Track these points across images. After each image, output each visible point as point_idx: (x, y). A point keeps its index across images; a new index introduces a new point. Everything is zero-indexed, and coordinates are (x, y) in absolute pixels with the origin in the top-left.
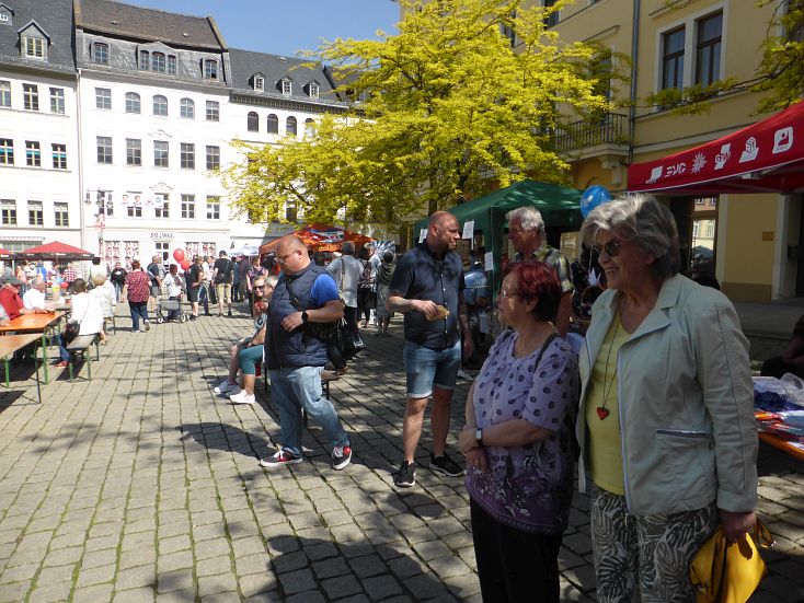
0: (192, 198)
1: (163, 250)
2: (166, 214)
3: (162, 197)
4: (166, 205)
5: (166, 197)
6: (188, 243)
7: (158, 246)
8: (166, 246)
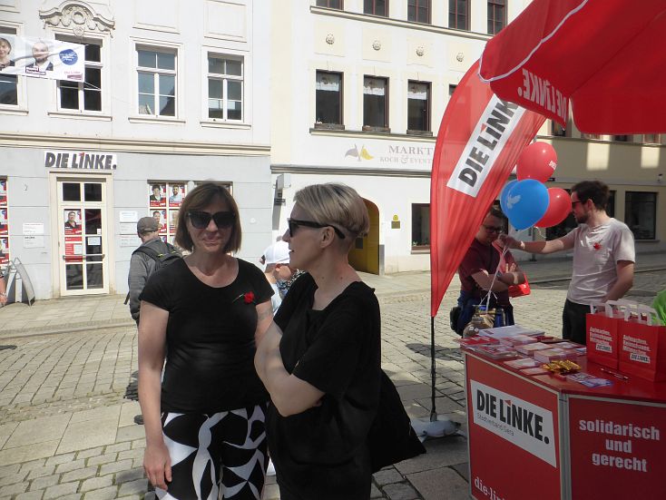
0: (166, 56)
1: (84, 205)
2: (94, 102)
3: (80, 50)
4: (94, 76)
5: (93, 51)
6: (156, 184)
7: (71, 192)
8: (94, 193)
